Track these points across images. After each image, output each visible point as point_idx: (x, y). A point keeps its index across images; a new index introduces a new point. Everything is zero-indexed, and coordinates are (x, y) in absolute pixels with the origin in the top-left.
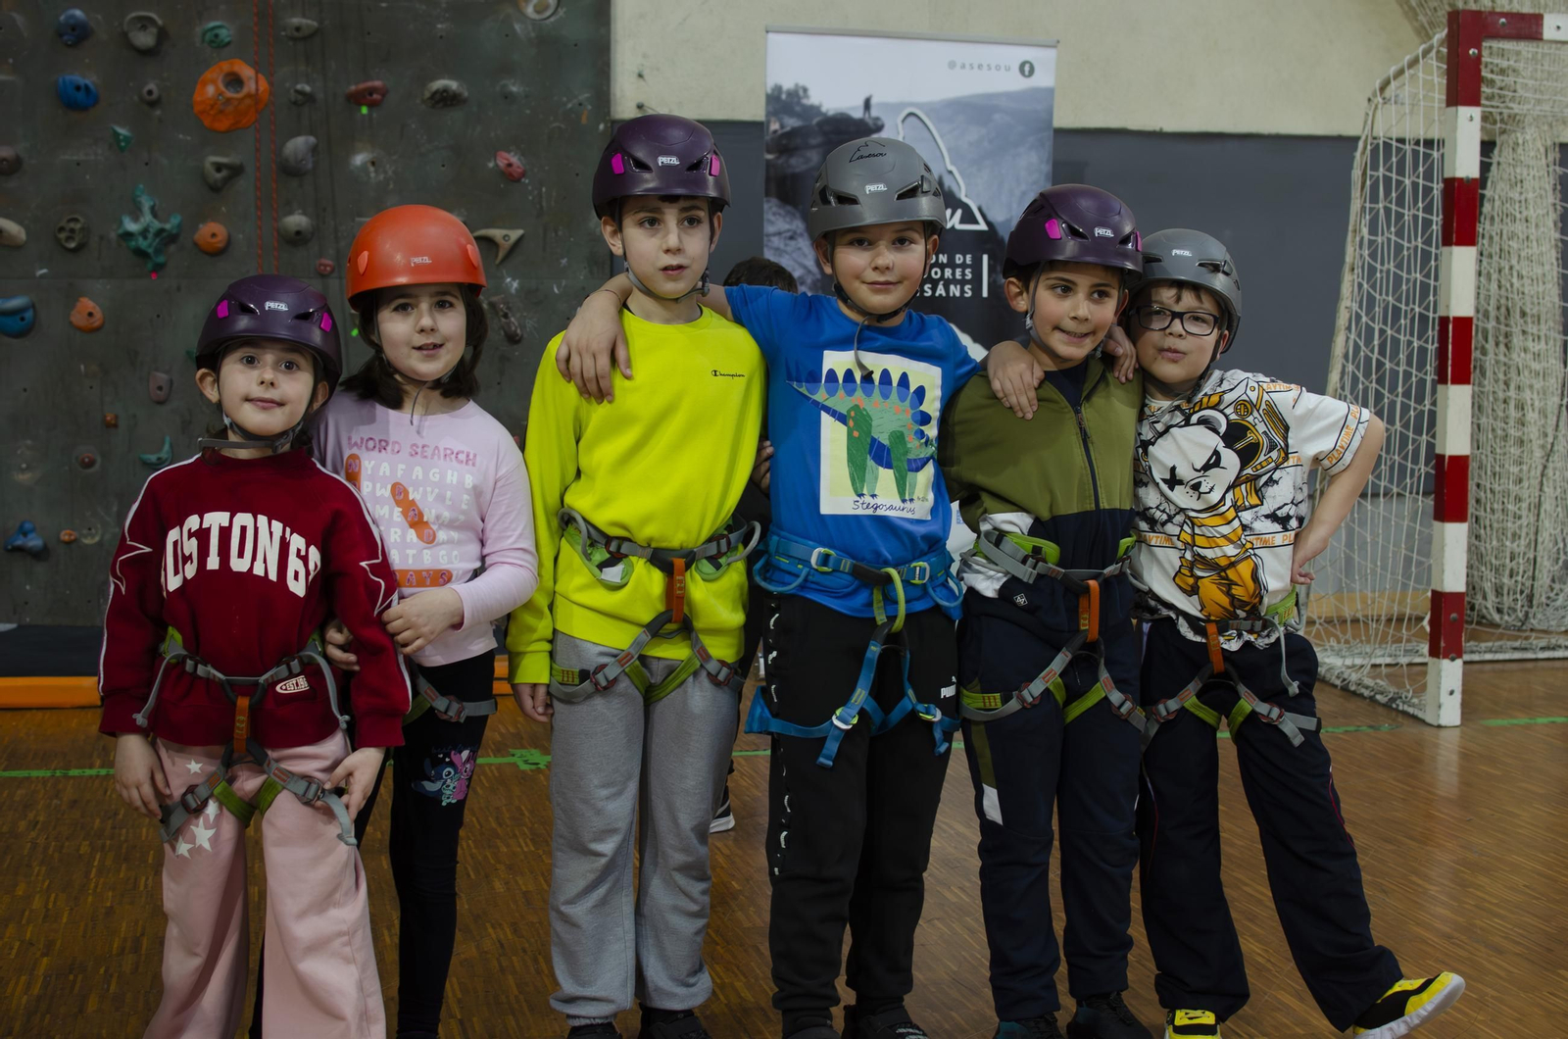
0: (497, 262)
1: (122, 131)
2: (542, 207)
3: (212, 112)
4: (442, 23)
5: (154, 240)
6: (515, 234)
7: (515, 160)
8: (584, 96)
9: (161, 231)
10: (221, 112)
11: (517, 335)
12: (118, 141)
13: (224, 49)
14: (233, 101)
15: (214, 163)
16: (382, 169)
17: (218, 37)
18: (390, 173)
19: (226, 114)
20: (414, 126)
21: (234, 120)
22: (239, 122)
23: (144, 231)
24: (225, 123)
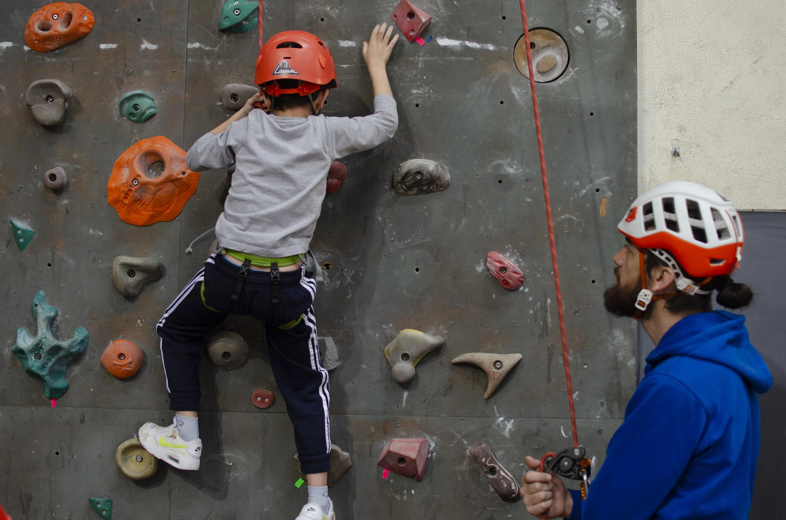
0: (486, 395)
1: (20, 224)
2: (545, 324)
3: (126, 202)
4: (418, 87)
5: (49, 360)
6: (510, 360)
7: (510, 262)
8: (601, 180)
9: (56, 349)
10: (137, 201)
11: (513, 492)
12: (17, 237)
13: (147, 124)
14: (150, 186)
15: (125, 265)
16: (338, 273)
17: (136, 109)
18: (349, 279)
19: (143, 204)
20: (380, 219)
21: (153, 211)
22: (160, 213)
23: (36, 349)
24: (144, 215)
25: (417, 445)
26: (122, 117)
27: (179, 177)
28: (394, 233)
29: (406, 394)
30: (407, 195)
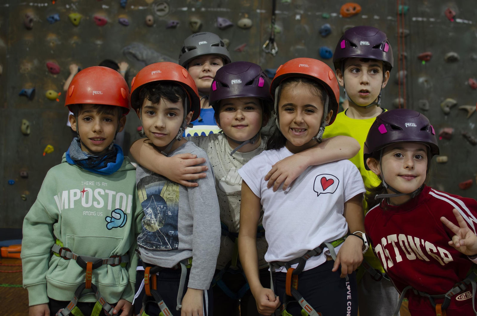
0: (468, 117)
6: (474, 108)
7: (475, 82)
29: (446, 117)
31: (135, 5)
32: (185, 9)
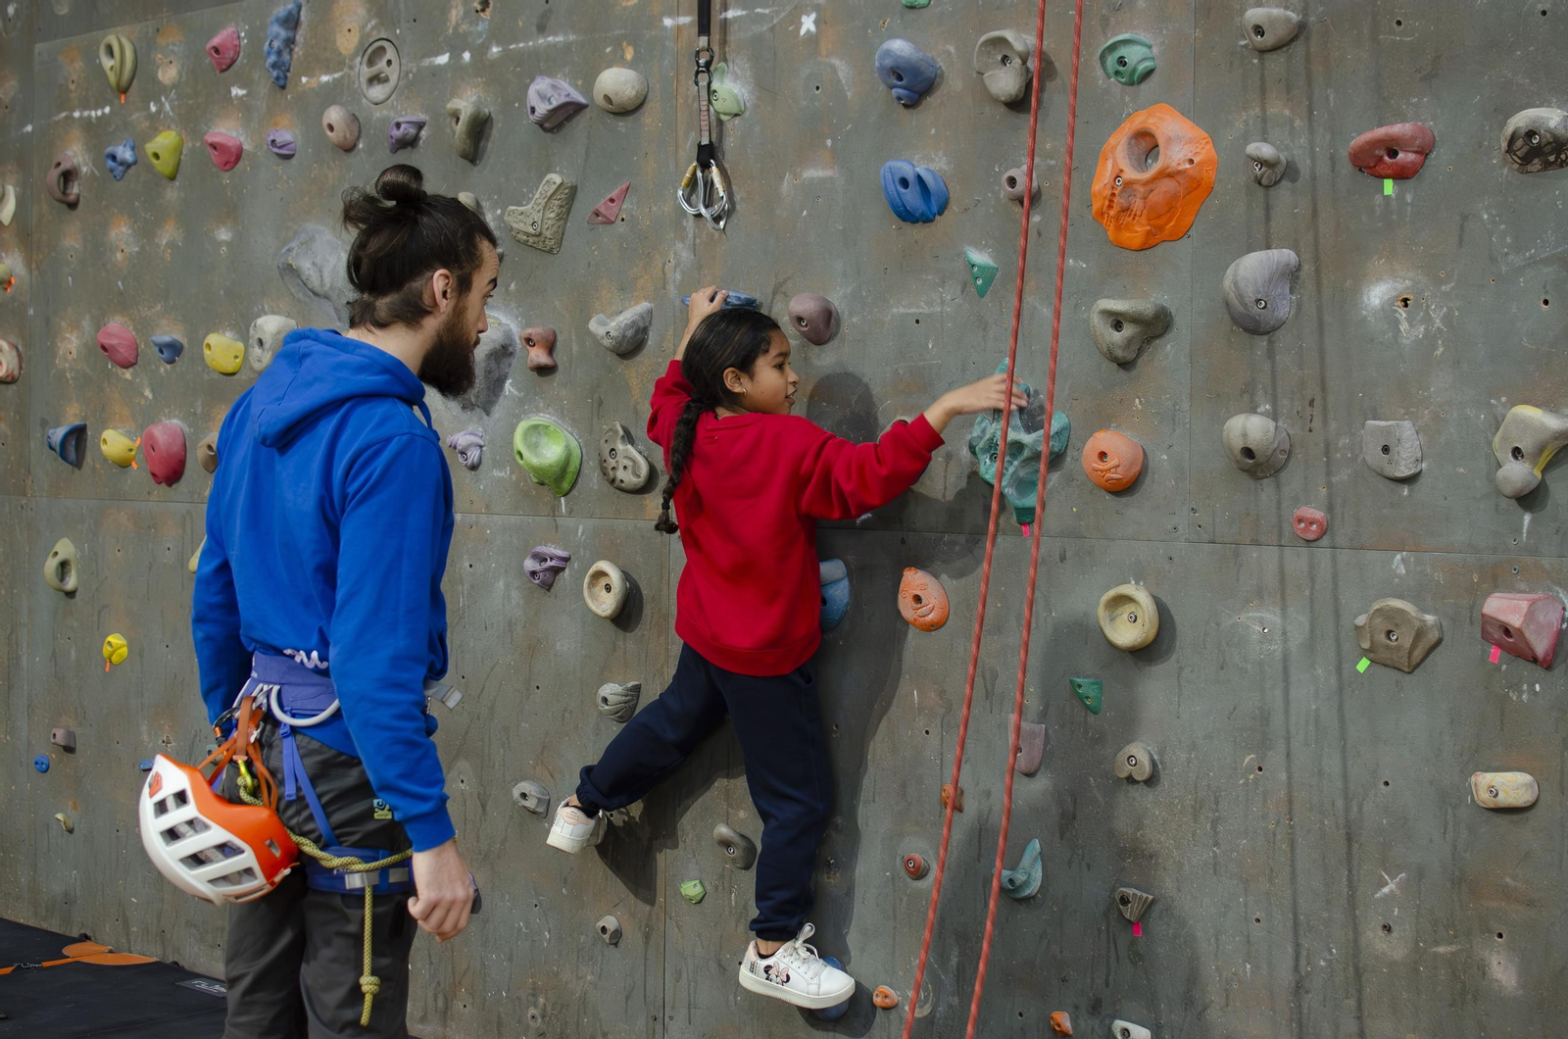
1: (978, 257)
3: (1112, 213)
5: (1010, 463)
9: (1018, 447)
10: (1126, 210)
12: (974, 277)
13: (1143, 86)
14: (1136, 187)
15: (1107, 313)
16: (1421, 313)
17: (1125, 64)
18: (1438, 323)
19: (1135, 215)
20: (1486, 217)
21: (1149, 225)
22: (1160, 228)
23: (990, 447)
24: (1138, 231)
25: (1524, 605)
26: (1109, 78)
27: (1180, 168)
28: (1508, 240)
29: (1527, 518)
30: (1527, 172)
31: (310, 75)
32: (443, 59)
